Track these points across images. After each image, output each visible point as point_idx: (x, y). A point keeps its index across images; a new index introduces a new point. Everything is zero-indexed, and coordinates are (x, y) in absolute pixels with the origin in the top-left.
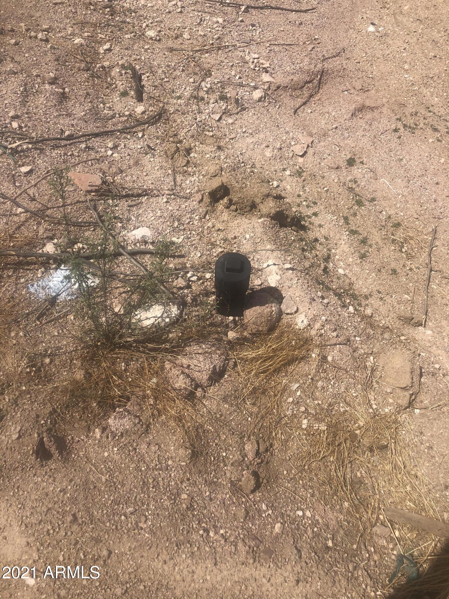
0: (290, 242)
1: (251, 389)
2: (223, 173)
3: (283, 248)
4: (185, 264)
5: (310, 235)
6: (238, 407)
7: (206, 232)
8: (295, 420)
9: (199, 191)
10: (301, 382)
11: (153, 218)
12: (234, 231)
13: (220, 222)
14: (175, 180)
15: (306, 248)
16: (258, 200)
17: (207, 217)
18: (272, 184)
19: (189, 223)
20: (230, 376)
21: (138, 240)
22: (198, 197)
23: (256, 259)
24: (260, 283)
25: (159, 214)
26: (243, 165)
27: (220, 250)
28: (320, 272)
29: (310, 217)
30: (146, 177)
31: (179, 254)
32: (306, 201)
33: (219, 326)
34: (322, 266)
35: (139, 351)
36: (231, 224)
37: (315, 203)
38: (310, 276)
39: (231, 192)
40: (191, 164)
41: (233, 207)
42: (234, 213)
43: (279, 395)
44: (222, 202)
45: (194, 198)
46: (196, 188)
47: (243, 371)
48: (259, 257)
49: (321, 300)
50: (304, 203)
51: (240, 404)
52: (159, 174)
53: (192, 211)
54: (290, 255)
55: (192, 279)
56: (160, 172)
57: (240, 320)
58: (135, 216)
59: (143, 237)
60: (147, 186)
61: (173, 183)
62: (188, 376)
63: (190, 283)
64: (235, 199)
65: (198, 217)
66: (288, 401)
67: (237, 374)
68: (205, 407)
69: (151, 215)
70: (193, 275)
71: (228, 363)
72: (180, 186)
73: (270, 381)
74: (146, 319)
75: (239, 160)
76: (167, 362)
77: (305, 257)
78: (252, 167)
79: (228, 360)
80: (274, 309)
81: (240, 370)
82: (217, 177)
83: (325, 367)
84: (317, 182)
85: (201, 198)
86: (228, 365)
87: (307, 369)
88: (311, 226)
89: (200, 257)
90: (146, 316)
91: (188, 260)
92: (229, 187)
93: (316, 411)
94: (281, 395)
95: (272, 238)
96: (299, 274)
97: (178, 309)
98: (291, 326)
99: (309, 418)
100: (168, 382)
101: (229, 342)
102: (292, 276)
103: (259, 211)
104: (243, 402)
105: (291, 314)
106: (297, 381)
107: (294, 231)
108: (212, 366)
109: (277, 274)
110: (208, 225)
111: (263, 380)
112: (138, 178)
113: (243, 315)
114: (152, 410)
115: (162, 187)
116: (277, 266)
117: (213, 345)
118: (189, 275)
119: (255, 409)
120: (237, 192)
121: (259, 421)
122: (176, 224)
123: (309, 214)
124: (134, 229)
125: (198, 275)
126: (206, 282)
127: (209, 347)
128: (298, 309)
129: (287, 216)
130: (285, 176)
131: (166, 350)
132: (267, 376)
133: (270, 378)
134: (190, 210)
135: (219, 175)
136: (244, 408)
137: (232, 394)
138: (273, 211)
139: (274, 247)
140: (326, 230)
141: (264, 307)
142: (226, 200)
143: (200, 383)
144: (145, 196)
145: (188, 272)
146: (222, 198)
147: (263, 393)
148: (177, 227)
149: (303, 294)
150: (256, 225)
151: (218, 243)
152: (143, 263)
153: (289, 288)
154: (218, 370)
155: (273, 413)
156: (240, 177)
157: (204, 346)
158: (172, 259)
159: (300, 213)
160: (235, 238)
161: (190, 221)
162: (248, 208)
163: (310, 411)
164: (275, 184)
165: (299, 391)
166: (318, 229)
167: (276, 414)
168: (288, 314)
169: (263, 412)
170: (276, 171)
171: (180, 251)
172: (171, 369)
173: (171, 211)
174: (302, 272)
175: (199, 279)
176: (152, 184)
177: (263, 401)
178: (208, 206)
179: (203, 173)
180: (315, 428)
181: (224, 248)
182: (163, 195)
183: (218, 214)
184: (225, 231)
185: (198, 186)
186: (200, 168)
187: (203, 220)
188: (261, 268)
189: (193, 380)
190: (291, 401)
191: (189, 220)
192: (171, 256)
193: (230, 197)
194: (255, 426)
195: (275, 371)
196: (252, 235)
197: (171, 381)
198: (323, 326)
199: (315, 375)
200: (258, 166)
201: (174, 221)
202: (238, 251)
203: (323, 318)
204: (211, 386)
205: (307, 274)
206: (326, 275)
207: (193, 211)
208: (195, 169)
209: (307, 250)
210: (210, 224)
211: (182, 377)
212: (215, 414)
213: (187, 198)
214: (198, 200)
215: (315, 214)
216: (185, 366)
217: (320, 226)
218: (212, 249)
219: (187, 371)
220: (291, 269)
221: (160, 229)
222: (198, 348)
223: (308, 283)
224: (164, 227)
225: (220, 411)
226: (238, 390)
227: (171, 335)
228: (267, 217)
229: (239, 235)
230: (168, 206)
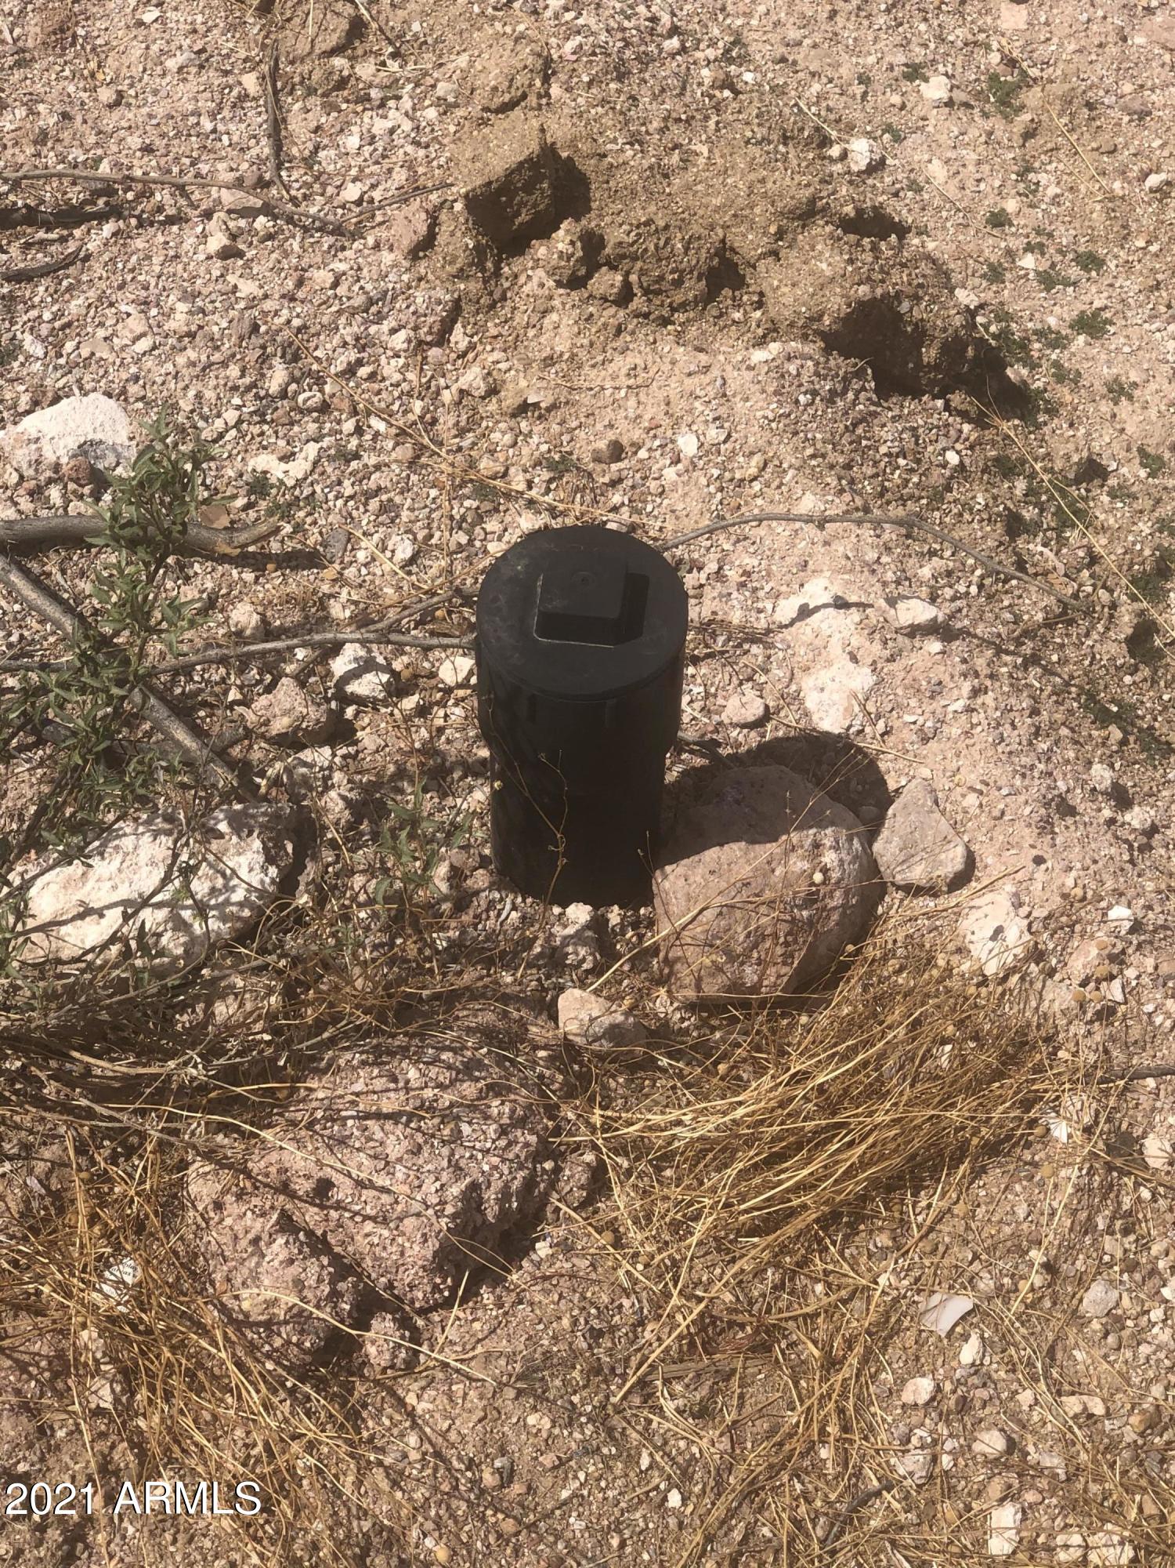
0: (937, 477)
1: (683, 1323)
2: (555, 90)
3: (896, 511)
4: (322, 603)
5: (1053, 442)
6: (610, 1431)
7: (447, 422)
8: (948, 1510)
9: (414, 190)
10: (986, 1284)
11: (144, 345)
12: (609, 415)
13: (528, 365)
14: (277, 130)
15: (1029, 513)
16: (749, 242)
17: (459, 337)
18: (844, 155)
19: (351, 371)
20: (566, 1247)
21: (57, 467)
22: (410, 223)
23: (733, 574)
24: (755, 710)
25: (179, 320)
26: (674, 43)
27: (529, 522)
28: (1113, 650)
29: (1057, 341)
30: (116, 114)
31: (290, 545)
32: (1041, 249)
33: (509, 960)
34: (1126, 620)
35: (41, 1102)
36: (592, 376)
37: (1091, 262)
38: (1048, 671)
39: (597, 194)
40: (373, 41)
41: (607, 281)
42: (612, 315)
43: (853, 1360)
44: (542, 252)
45: (383, 233)
46: (400, 176)
47: (644, 1219)
48: (750, 562)
49: (1107, 813)
50: (1028, 261)
51: (619, 1410)
52: (185, 95)
53: (371, 302)
54: (932, 553)
55: (357, 687)
56: (193, 85)
57: (635, 926)
58: (44, 330)
59: (86, 449)
60: (117, 165)
61: (265, 148)
62: (318, 1245)
63: (350, 712)
64: (616, 235)
65: (402, 335)
66: (907, 1397)
67: (605, 1239)
68: (414, 1425)
69: (136, 324)
70: (367, 666)
71: (557, 1170)
72: (309, 161)
73: (801, 1281)
74: (81, 916)
75: (654, 19)
76: (198, 1166)
77: (1021, 565)
78: (727, 57)
79: (558, 1156)
80: (829, 858)
81: (623, 1213)
82: (517, 112)
83: (1127, 1202)
84: (1104, 139)
85: (423, 229)
86: (553, 1185)
87: (1021, 1211)
88: (1064, 393)
89: (412, 560)
90: (80, 895)
91: (340, 580)
92: (588, 166)
93: (1070, 1459)
94: (865, 1360)
95: (833, 457)
96: (980, 663)
97: (270, 859)
98: (930, 961)
99: (1030, 1497)
100: (201, 1279)
101: (567, 1052)
102: (940, 673)
103: (760, 305)
104: (636, 1400)
105: (931, 891)
106: (961, 1280)
107: (964, 415)
108: (455, 1190)
109: (854, 659)
110: (463, 383)
111: (759, 1273)
112: (66, 116)
113: (648, 898)
114: (102, 1446)
115: (204, 168)
116: (855, 615)
117: (469, 1070)
118: (340, 665)
119: (709, 1444)
120: (634, 193)
121: (732, 1513)
122: (277, 377)
123: (1052, 321)
124: (36, 404)
125: (397, 665)
126: (442, 703)
127: (445, 1077)
128: (971, 861)
129: (921, 334)
130: (919, 111)
131: (192, 1096)
132: (784, 1249)
133: (804, 1263)
134: (359, 300)
135: (532, 100)
136: (647, 1433)
137: (575, 1354)
138: (836, 303)
139: (838, 507)
140: (1153, 413)
141: (772, 848)
142: (563, 239)
143: (390, 1286)
144: (102, 217)
145: (336, 648)
146: (544, 228)
147: (760, 1347)
148: (283, 394)
149: (1000, 773)
150: (737, 380)
151: (518, 483)
152: (79, 598)
153: (925, 740)
154: (491, 1212)
155: (818, 1467)
156: (654, 112)
157: (413, 1074)
158: (248, 576)
159: (1003, 316)
160: (617, 451)
161: (360, 363)
162: (693, 288)
163: (1033, 1457)
164: (861, 151)
165: (974, 1341)
166: (1105, 407)
167: (830, 1470)
168: (913, 890)
169: (755, 1457)
170: (864, 79)
171: (298, 528)
172: (218, 1206)
173: (252, 302)
174: (999, 651)
175: (398, 688)
176: (148, 149)
177: (757, 1396)
178: (461, 275)
179: (442, 89)
180: (1062, 1556)
181: (552, 511)
182: (208, 215)
183: (520, 319)
184: (559, 415)
185: (409, 165)
186: (428, 60)
187: (434, 353)
188: (762, 624)
189: (344, 1268)
190: (923, 1397)
191: (353, 355)
192: (242, 560)
193: (590, 222)
194: (709, 1539)
195: (827, 1222)
196: (714, 434)
197: (218, 1277)
198: (1118, 959)
199: (1070, 1249)
200: (760, 50)
201: (264, 359)
202: (633, 527)
203: (1120, 913)
204: (448, 1304)
205: (1032, 660)
206: (1145, 672)
207: (374, 307)
208: (394, 66)
209: (1038, 525)
210: (472, 378)
211: (279, 1248)
212: (471, 1465)
213: (342, 233)
214: (407, 242)
215: (1091, 325)
216: (303, 1187)
217: (1118, 390)
218: (480, 519)
219: (311, 1216)
220: (931, 629)
221: (186, 405)
222: (379, 1084)
223: (1035, 712)
224: (210, 395)
225: (503, 1451)
226: (613, 1329)
227: (223, 1010)
228: (805, 337)
229: (637, 434)
230: (232, 279)
